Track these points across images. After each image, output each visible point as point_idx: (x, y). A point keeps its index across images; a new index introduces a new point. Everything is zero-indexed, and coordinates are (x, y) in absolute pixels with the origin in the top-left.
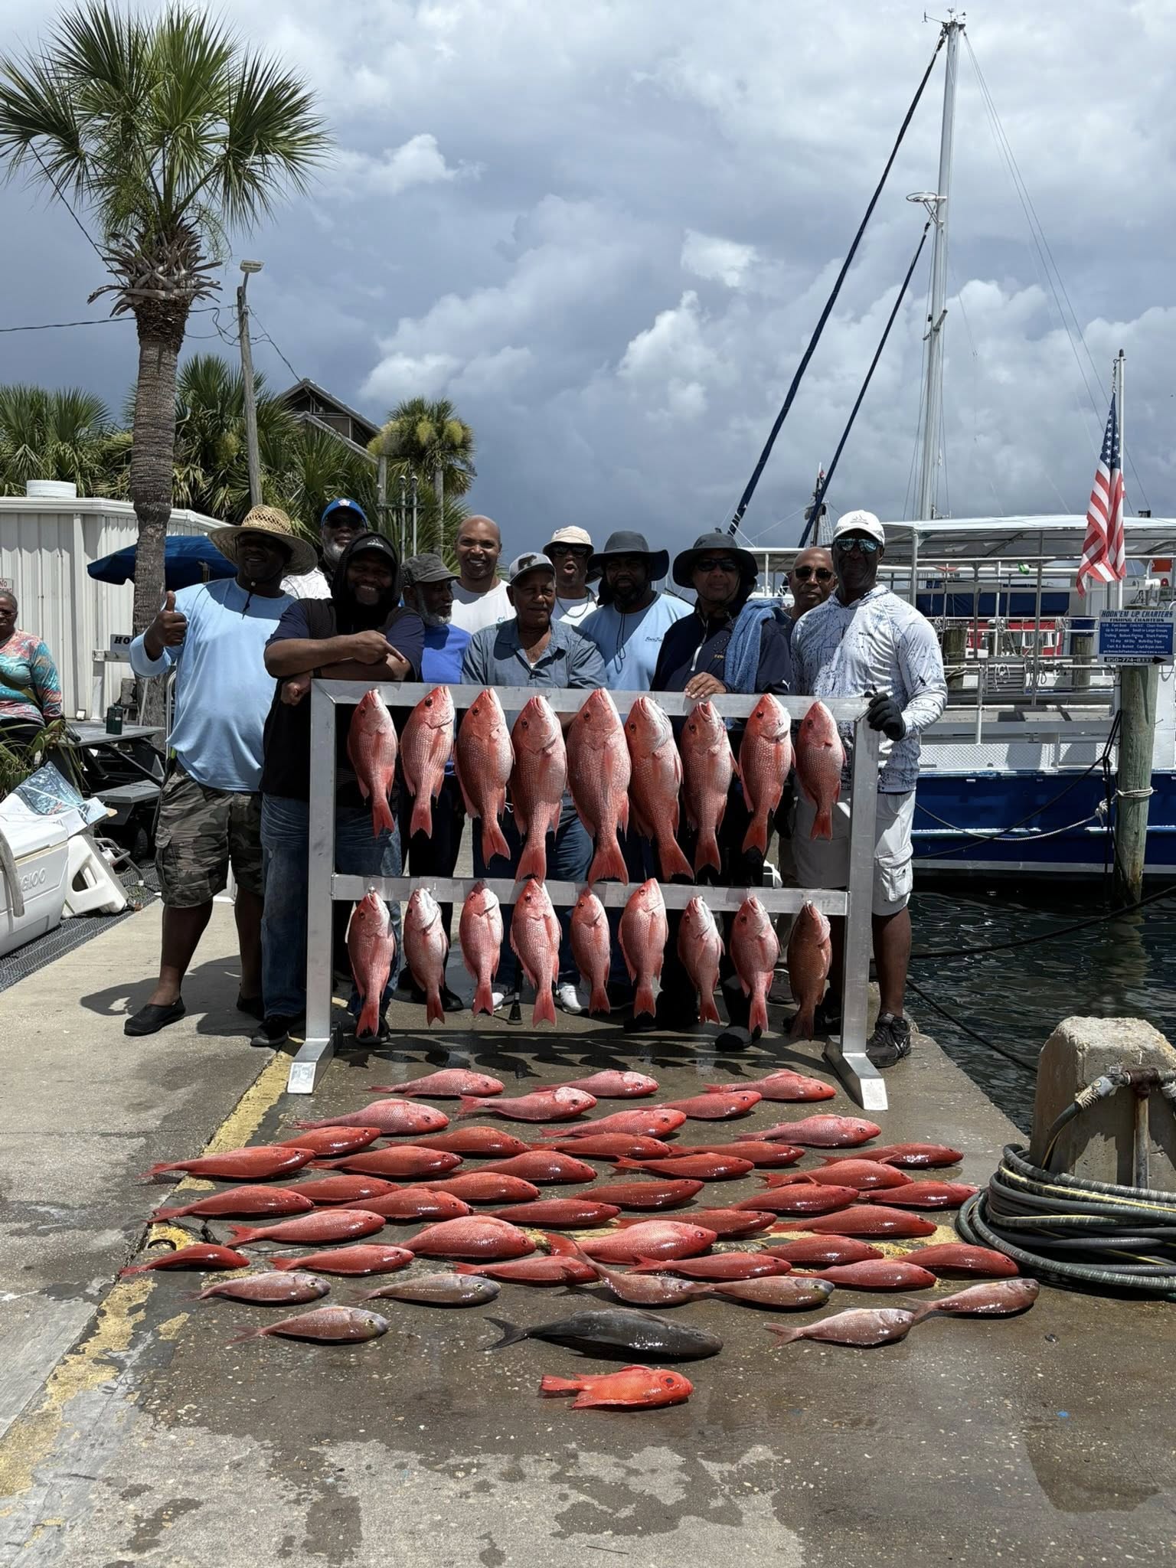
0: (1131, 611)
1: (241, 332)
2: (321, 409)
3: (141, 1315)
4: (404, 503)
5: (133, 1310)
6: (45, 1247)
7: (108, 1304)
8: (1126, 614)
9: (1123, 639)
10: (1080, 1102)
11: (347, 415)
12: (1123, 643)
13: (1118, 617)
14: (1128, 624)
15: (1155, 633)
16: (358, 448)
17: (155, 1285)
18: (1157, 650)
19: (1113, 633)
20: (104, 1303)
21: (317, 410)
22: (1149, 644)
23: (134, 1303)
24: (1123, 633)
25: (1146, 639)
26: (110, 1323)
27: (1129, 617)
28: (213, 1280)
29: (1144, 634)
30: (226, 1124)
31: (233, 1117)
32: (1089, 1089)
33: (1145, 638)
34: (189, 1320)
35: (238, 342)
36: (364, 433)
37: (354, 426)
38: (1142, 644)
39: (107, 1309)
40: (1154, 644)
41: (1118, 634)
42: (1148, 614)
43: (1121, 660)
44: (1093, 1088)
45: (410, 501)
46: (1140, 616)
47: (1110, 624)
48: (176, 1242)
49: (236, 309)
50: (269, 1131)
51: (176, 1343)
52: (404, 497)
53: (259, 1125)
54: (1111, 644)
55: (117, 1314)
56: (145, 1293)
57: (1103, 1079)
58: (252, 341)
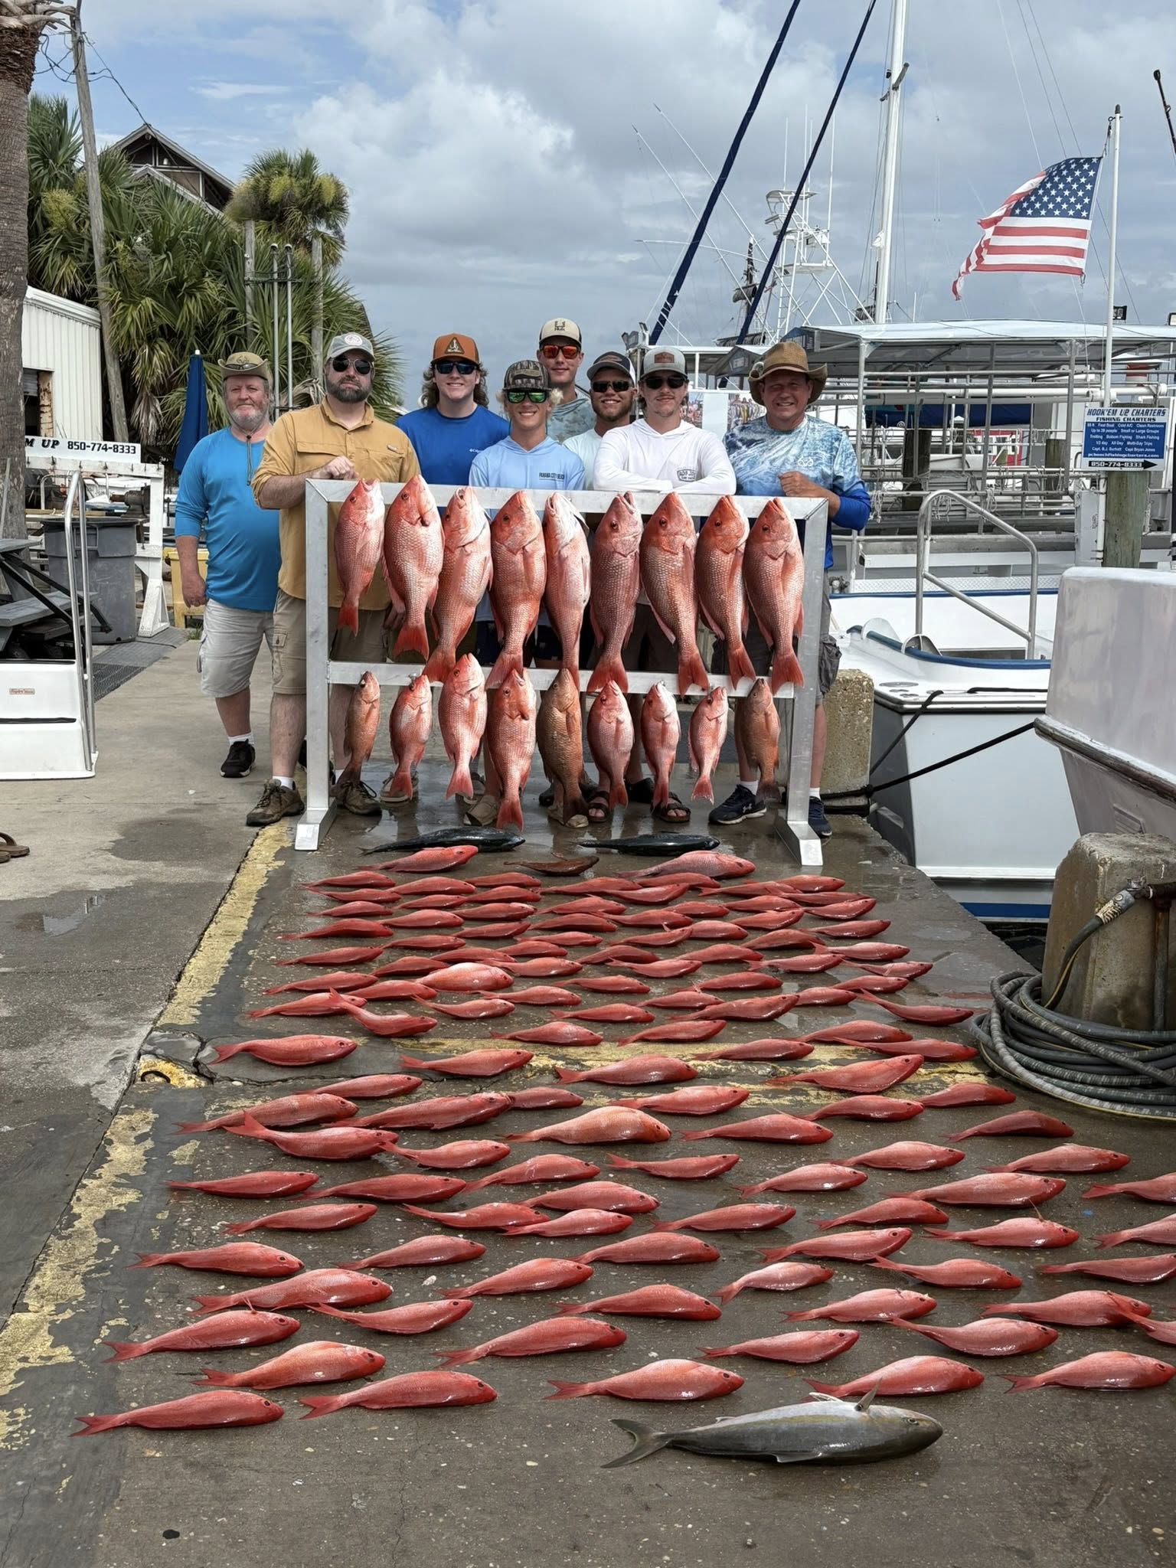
0: (1119, 409)
1: (77, 67)
2: (165, 162)
3: (149, 1144)
4: (276, 276)
5: (140, 1139)
6: (30, 1081)
7: (113, 1134)
8: (1114, 412)
9: (1110, 441)
10: (1100, 915)
11: (198, 169)
12: (1110, 445)
13: (1106, 416)
14: (1116, 424)
15: (1146, 434)
16: (212, 210)
17: (157, 1116)
18: (1147, 453)
19: (1100, 434)
20: (108, 1133)
21: (161, 163)
22: (1139, 447)
23: (139, 1132)
24: (1110, 434)
25: (1136, 440)
26: (119, 1150)
27: (1118, 415)
28: (216, 1110)
29: (1134, 435)
30: (193, 960)
31: (198, 954)
32: (1111, 903)
33: (1134, 439)
34: (200, 1147)
35: (73, 78)
36: (217, 192)
37: (205, 183)
38: (1130, 447)
39: (113, 1138)
40: (1144, 447)
41: (1104, 435)
42: (1138, 412)
43: (1107, 464)
44: (1115, 902)
45: (283, 272)
46: (1129, 415)
47: (1096, 424)
48: (169, 1076)
49: (69, 37)
50: (240, 967)
51: (192, 1167)
52: (276, 269)
53: (229, 962)
54: (1097, 446)
55: (125, 1143)
56: (148, 1123)
57: (1124, 893)
58: (90, 77)
